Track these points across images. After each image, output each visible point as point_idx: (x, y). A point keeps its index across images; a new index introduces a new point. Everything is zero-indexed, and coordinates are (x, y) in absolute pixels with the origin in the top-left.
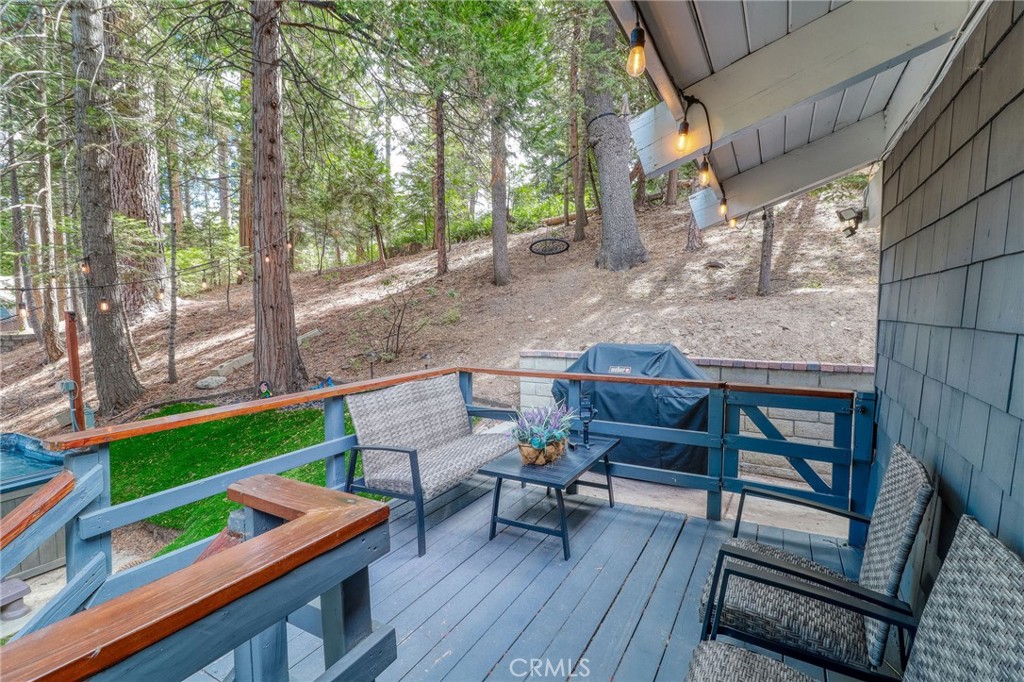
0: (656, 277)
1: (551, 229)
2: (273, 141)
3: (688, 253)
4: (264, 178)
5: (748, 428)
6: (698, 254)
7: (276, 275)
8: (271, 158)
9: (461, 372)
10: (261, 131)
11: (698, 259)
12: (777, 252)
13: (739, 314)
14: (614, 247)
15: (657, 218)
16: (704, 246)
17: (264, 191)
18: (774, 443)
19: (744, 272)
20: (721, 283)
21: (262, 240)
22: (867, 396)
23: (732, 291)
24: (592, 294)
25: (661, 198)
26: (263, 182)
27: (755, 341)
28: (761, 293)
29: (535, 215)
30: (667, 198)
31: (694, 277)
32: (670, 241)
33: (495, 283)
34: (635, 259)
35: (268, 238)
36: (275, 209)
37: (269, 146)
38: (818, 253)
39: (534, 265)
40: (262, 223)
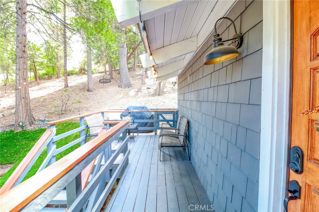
0: (136, 91)
1: (100, 74)
2: (25, 46)
3: (142, 85)
4: (21, 58)
5: (161, 118)
6: (144, 85)
7: (25, 88)
8: (24, 51)
9: (102, 113)
10: (20, 43)
11: (144, 86)
12: (161, 86)
13: (155, 99)
14: (124, 82)
15: (132, 74)
16: (145, 83)
17: (21, 62)
18: (165, 120)
19: (155, 90)
20: (150, 92)
21: (20, 77)
22: (177, 111)
23: (153, 94)
24: (120, 94)
25: (132, 68)
26: (21, 59)
27: (159, 105)
28: (159, 95)
29: (94, 70)
30: (134, 69)
31: (144, 91)
32: (137, 81)
33: (88, 91)
34: (129, 86)
35: (22, 76)
36: (25, 67)
37: (24, 48)
38: (169, 86)
39: (99, 86)
40: (20, 71)
